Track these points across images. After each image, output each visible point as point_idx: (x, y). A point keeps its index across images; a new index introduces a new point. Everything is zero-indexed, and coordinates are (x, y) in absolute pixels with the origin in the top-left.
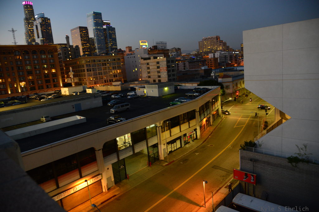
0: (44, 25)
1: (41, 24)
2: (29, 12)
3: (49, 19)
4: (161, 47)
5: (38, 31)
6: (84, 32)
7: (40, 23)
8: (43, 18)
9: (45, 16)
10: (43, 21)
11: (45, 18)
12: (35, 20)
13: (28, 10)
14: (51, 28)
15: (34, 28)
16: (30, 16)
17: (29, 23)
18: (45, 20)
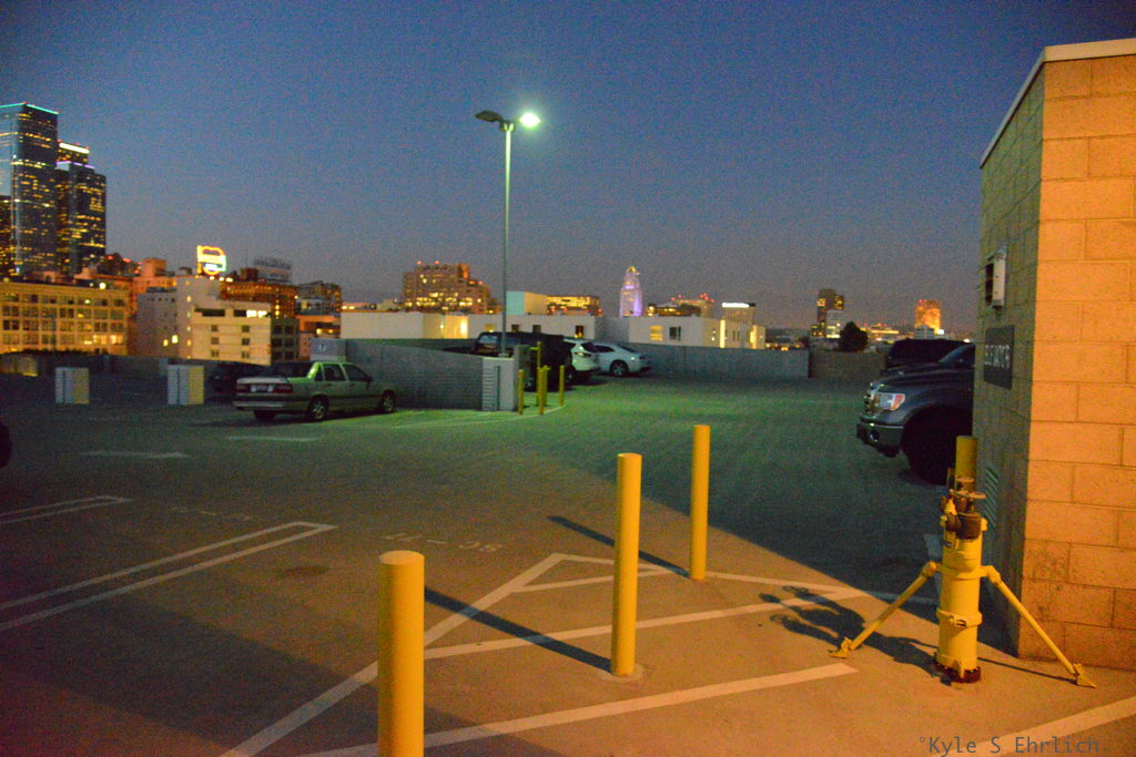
4: (272, 275)
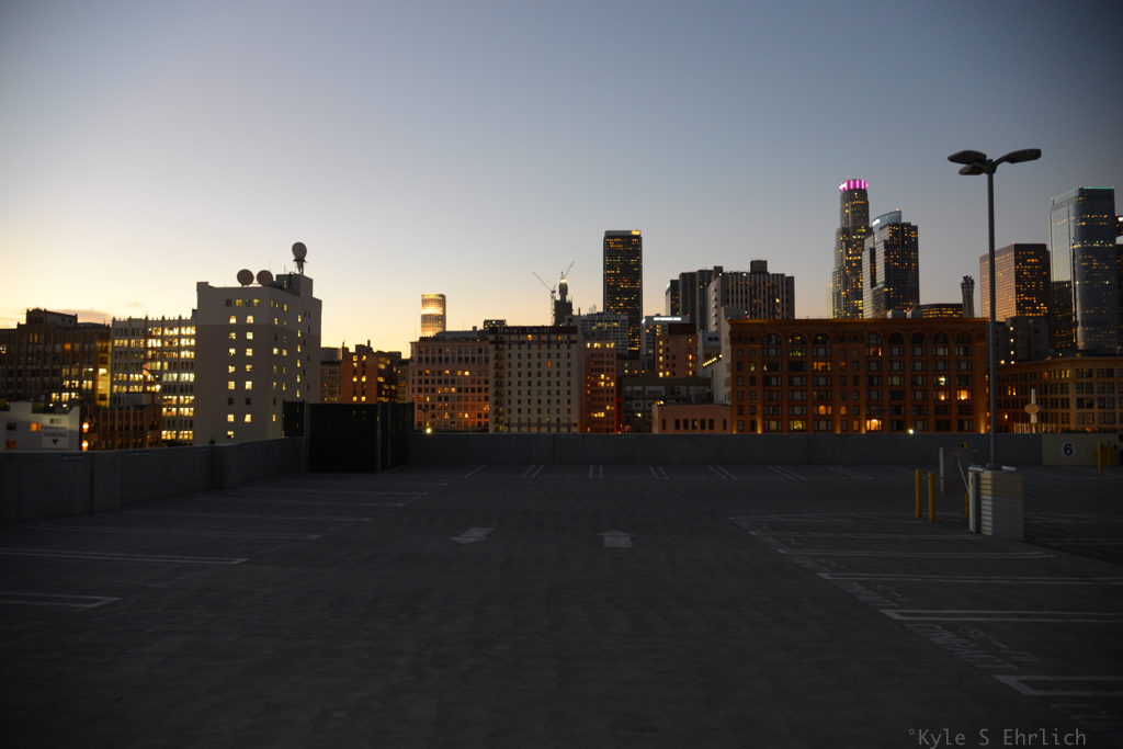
0: (898, 246)
1: (888, 246)
2: (853, 212)
3: (915, 228)
5: (875, 266)
6: (1031, 263)
7: (886, 242)
8: (897, 225)
9: (904, 220)
10: (895, 234)
11: (904, 225)
12: (870, 231)
13: (853, 206)
14: (917, 256)
15: (866, 256)
16: (854, 221)
17: (849, 244)
18: (903, 229)
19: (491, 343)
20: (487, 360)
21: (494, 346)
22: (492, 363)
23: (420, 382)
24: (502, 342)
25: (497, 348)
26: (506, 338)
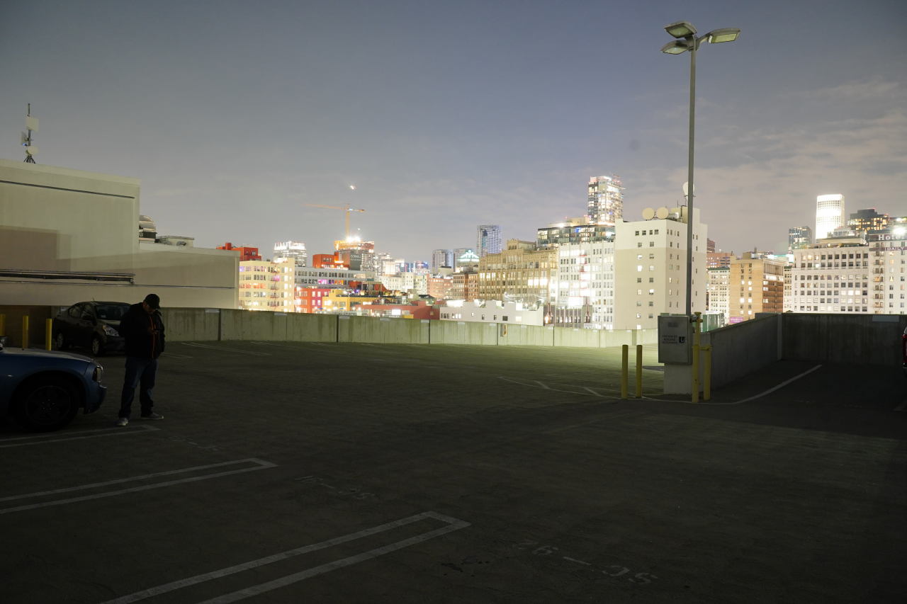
19: (871, 250)
20: (865, 265)
21: (875, 252)
22: (872, 267)
23: (803, 286)
24: (883, 249)
25: (878, 255)
26: (887, 244)
